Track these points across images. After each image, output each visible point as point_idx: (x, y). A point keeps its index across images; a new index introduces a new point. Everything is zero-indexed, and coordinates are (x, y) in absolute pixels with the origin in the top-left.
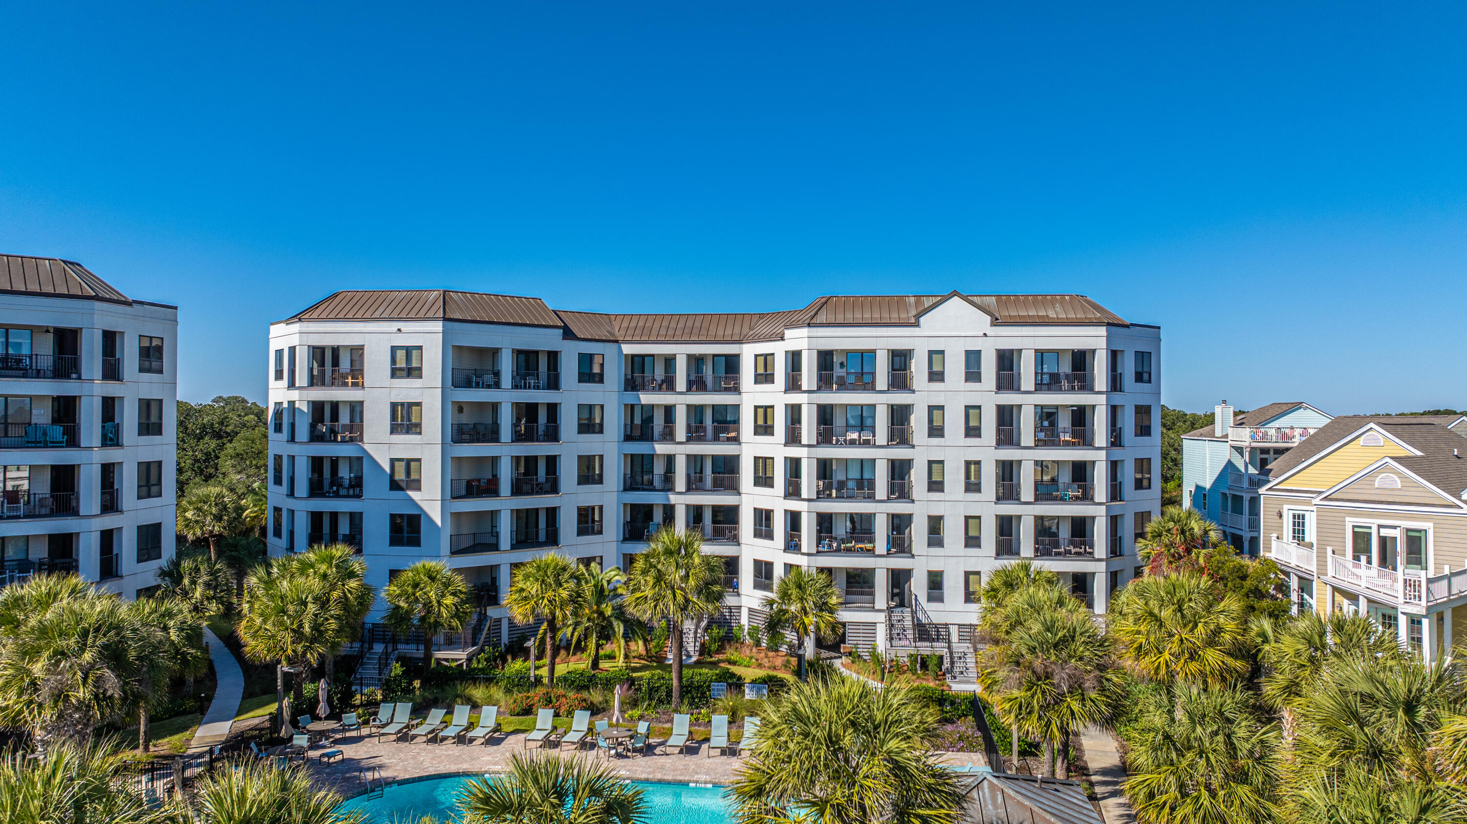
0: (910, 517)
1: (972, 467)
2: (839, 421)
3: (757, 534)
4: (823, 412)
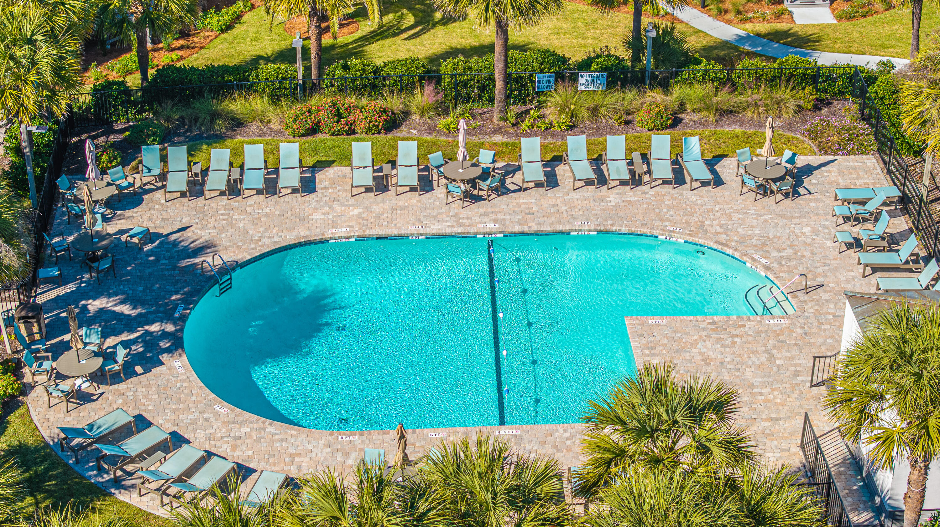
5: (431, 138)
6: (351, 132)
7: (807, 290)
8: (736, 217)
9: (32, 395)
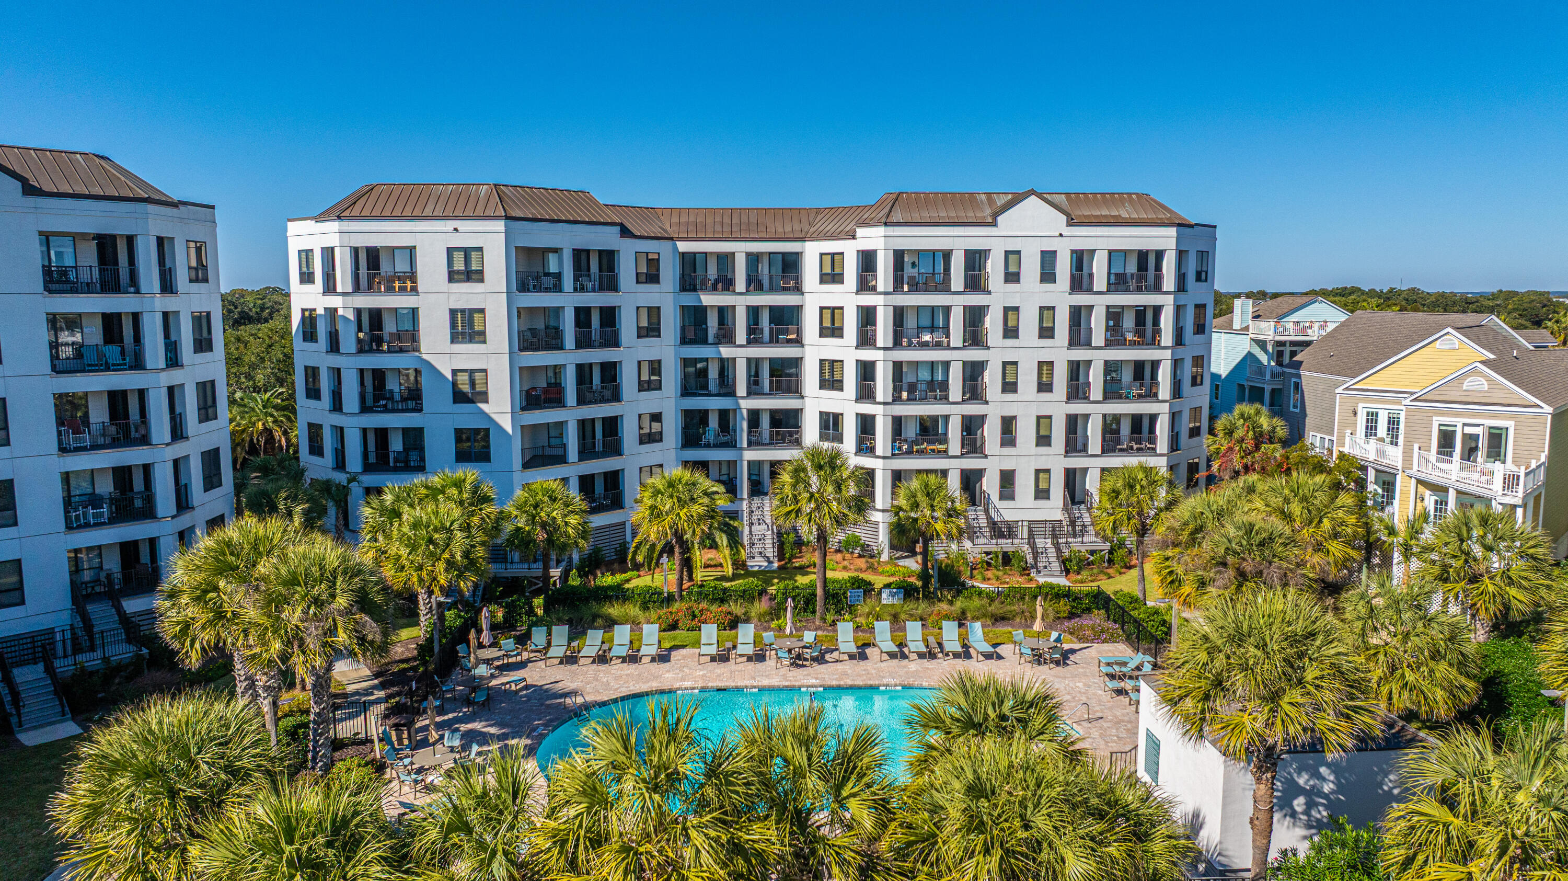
0: (983, 418)
1: (1044, 368)
2: (910, 323)
3: (824, 435)
4: (899, 314)
6: (703, 626)
7: (1089, 721)
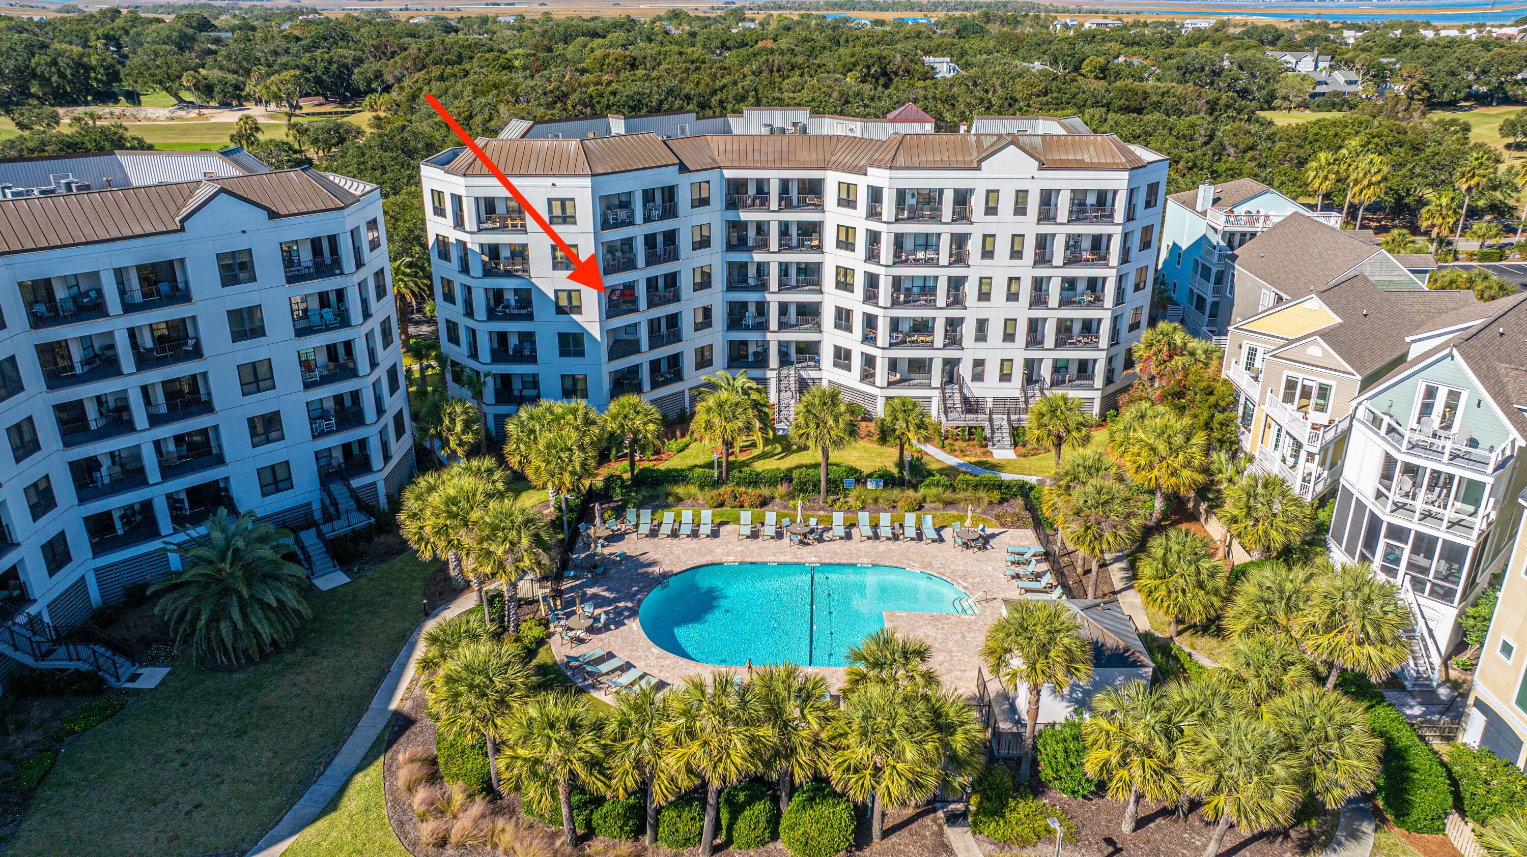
0: (962, 320)
1: (1014, 281)
2: (909, 244)
3: (837, 326)
4: (899, 240)
5: (785, 511)
6: (742, 506)
7: (987, 601)
8: (950, 559)
9: (553, 638)
